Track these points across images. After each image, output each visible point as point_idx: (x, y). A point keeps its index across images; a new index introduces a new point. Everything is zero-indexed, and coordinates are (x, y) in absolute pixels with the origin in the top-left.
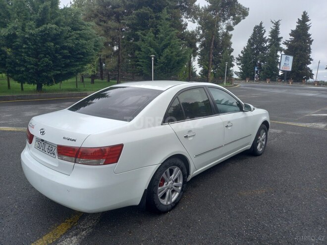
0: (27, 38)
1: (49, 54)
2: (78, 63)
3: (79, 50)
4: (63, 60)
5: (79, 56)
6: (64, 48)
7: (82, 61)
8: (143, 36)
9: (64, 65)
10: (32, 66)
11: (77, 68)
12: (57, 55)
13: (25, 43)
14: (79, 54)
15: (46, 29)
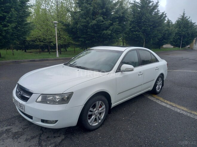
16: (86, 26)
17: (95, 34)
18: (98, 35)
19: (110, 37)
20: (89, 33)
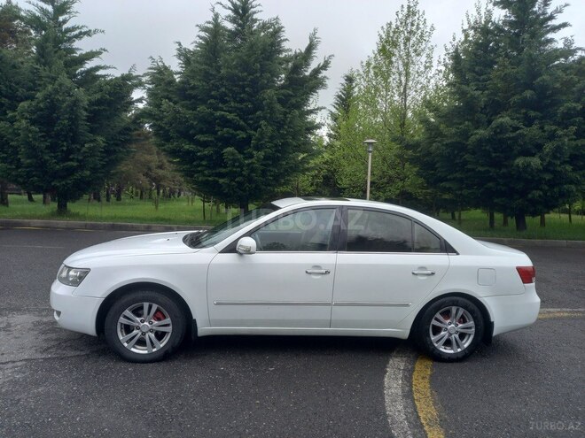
16: (460, 147)
17: (492, 170)
18: (504, 170)
19: (548, 177)
20: (469, 166)
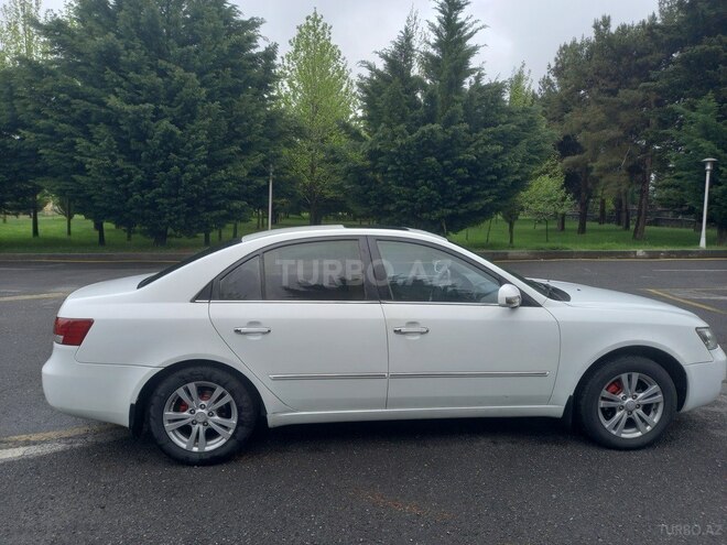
0: (394, 153)
1: (433, 178)
2: (487, 192)
3: (491, 164)
4: (459, 187)
5: (489, 178)
6: (460, 164)
7: (496, 187)
8: (687, 112)
9: (459, 198)
10: (405, 202)
11: (484, 202)
12: (446, 179)
13: (393, 163)
14: (489, 173)
15: (423, 133)
